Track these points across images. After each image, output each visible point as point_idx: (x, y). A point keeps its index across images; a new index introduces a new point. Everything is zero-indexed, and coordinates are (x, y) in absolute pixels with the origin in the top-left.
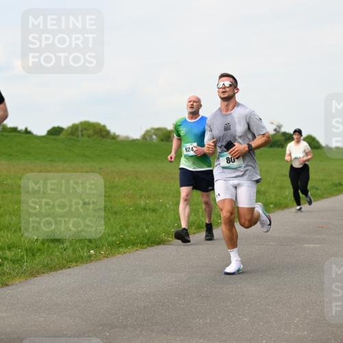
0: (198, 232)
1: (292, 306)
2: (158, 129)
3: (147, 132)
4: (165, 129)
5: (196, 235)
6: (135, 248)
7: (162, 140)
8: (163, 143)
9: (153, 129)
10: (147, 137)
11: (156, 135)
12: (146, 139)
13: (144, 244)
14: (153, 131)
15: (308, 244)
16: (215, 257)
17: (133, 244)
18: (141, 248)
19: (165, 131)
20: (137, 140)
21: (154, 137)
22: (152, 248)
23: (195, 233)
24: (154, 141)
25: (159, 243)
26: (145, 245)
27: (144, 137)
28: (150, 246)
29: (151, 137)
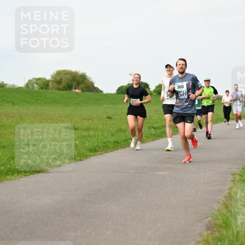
0: (71, 163)
1: (146, 221)
2: (39, 79)
3: (30, 81)
4: (45, 79)
5: (69, 165)
6: (20, 176)
7: (42, 88)
8: (42, 90)
9: (35, 79)
10: (29, 85)
11: (37, 84)
12: (29, 87)
13: (27, 172)
14: (34, 81)
15: (159, 172)
16: (85, 182)
17: (18, 173)
18: (25, 176)
19: (44, 81)
20: (21, 87)
21: (35, 85)
22: (33, 175)
23: (69, 163)
24: (36, 88)
25: (39, 172)
26: (28, 174)
27: (27, 85)
28: (32, 174)
29: (33, 85)
